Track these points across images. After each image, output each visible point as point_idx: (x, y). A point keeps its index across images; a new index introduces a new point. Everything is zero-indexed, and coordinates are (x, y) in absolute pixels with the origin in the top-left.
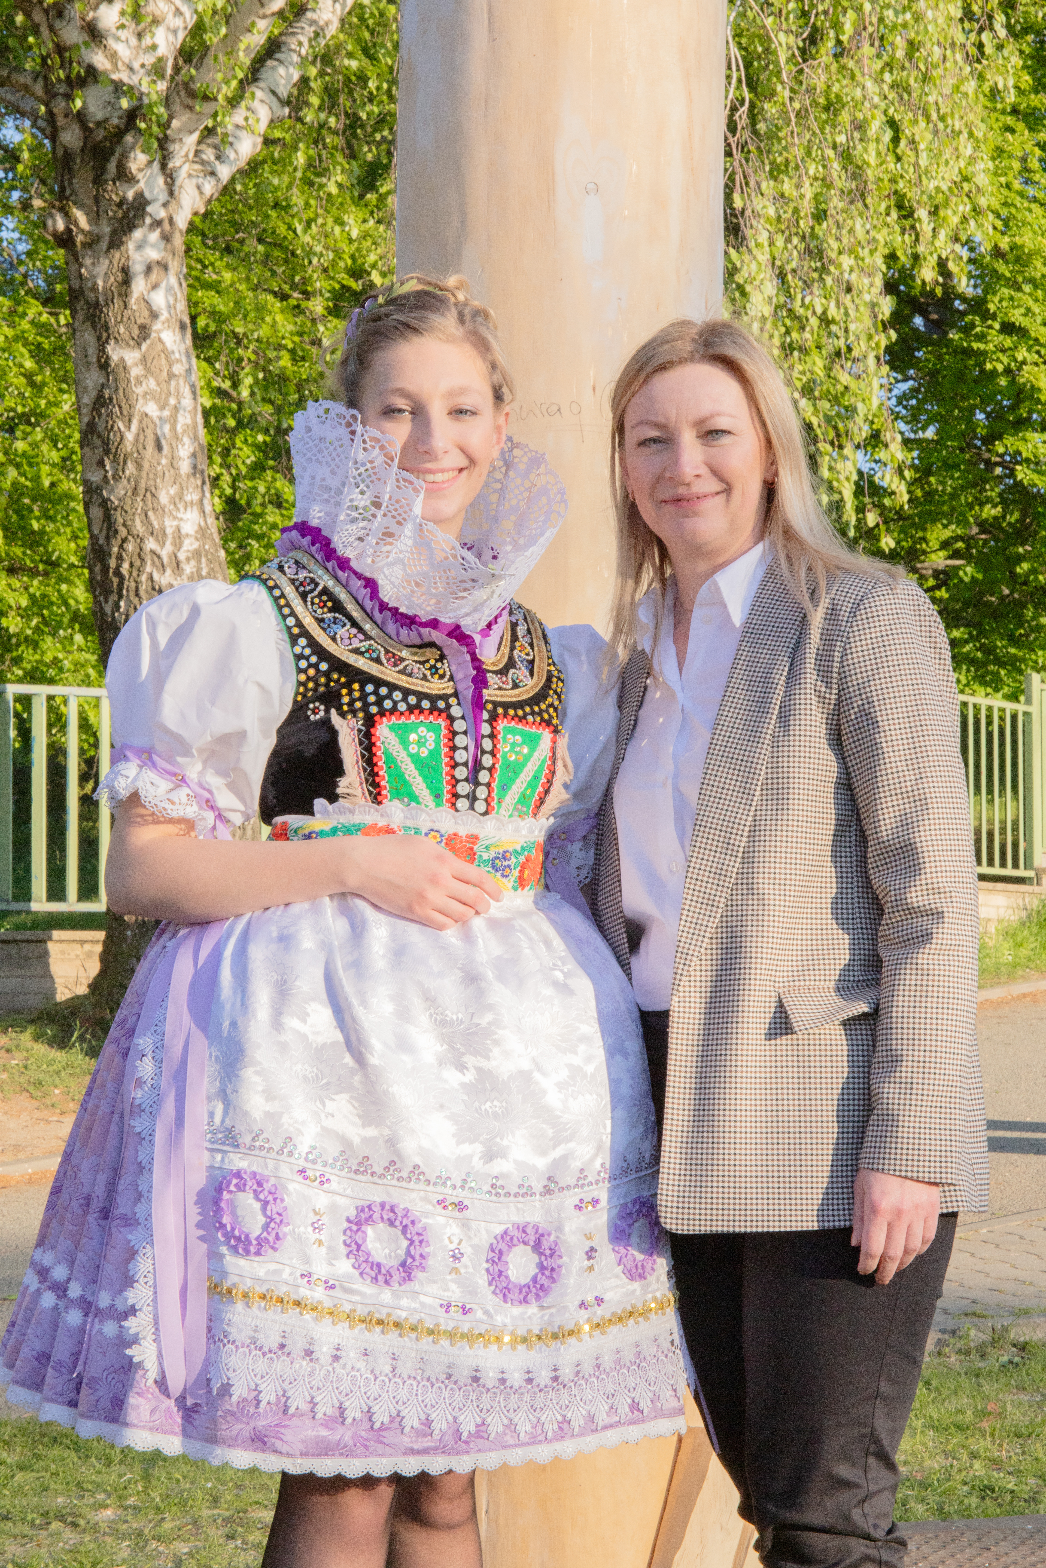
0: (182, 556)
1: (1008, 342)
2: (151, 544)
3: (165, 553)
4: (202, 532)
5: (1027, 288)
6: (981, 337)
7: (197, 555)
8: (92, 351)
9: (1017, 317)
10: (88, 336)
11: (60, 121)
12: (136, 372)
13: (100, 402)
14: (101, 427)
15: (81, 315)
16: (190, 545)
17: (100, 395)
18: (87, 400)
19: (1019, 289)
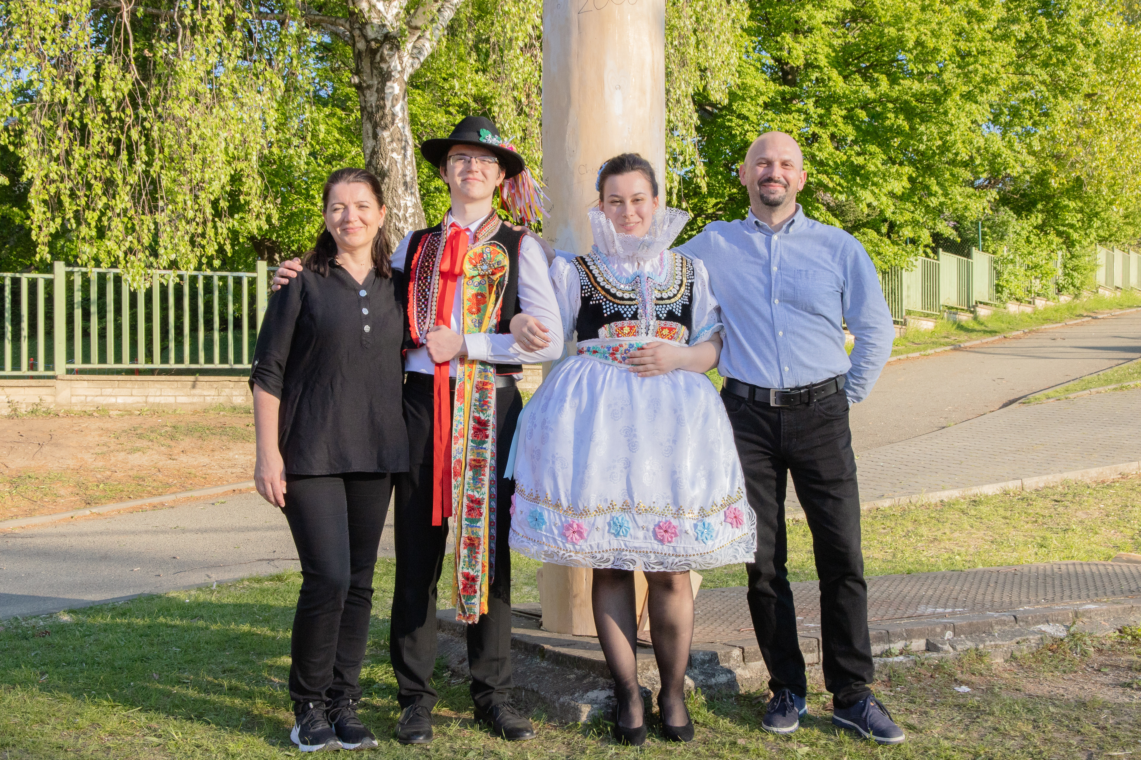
0: (407, 215)
1: (741, 122)
2: (395, 211)
3: (400, 214)
4: (415, 206)
5: (748, 100)
6: (730, 121)
7: (414, 215)
8: (370, 132)
9: (744, 111)
10: (368, 127)
11: (357, 39)
12: (388, 140)
13: (374, 153)
14: (374, 162)
15: (365, 117)
16: (411, 211)
17: (373, 150)
18: (368, 152)
19: (745, 100)
